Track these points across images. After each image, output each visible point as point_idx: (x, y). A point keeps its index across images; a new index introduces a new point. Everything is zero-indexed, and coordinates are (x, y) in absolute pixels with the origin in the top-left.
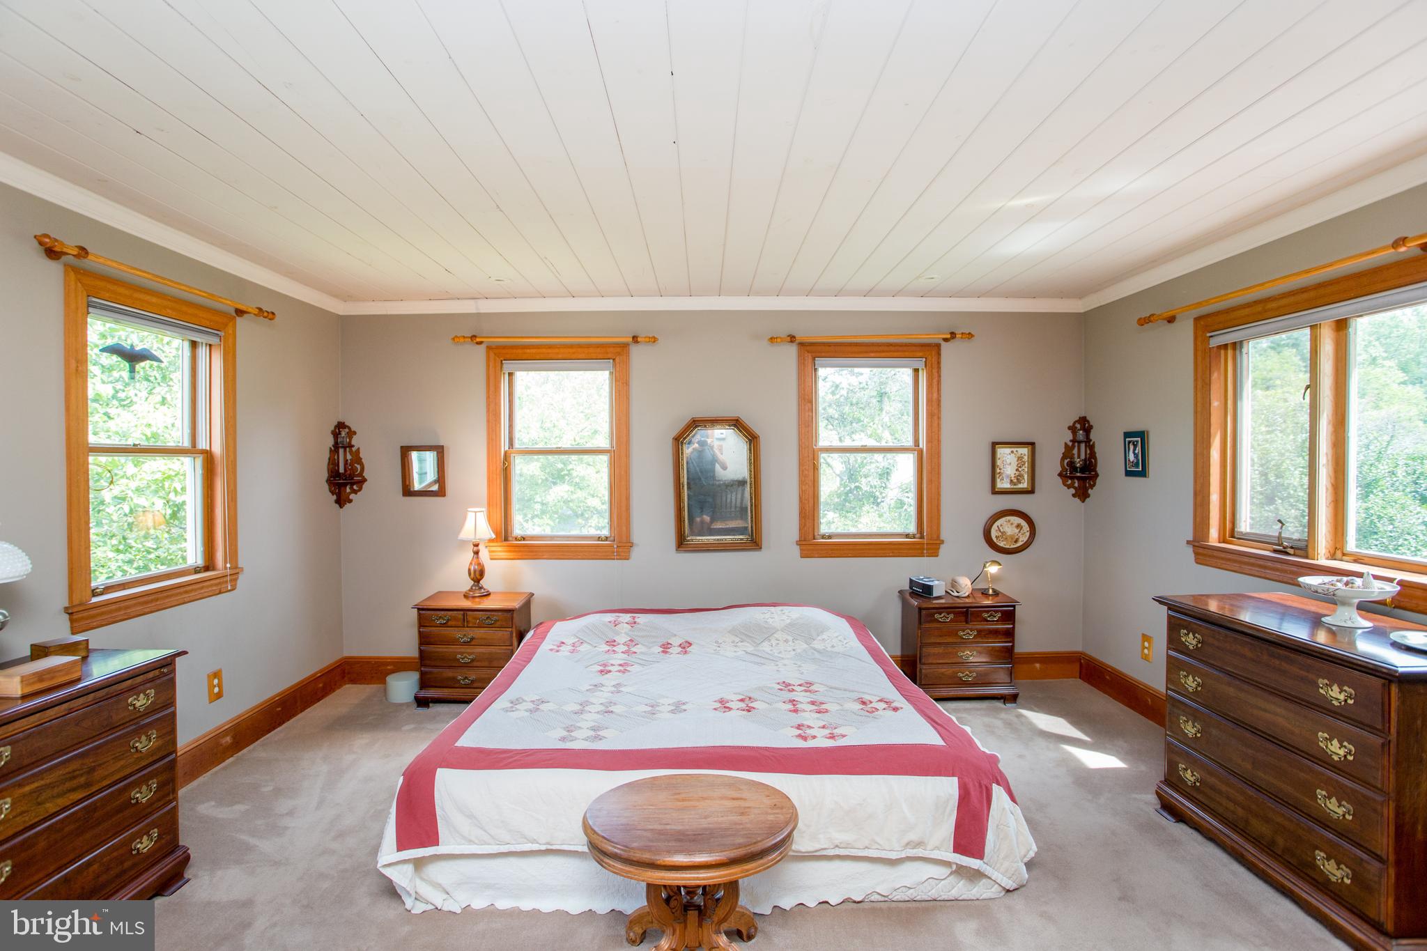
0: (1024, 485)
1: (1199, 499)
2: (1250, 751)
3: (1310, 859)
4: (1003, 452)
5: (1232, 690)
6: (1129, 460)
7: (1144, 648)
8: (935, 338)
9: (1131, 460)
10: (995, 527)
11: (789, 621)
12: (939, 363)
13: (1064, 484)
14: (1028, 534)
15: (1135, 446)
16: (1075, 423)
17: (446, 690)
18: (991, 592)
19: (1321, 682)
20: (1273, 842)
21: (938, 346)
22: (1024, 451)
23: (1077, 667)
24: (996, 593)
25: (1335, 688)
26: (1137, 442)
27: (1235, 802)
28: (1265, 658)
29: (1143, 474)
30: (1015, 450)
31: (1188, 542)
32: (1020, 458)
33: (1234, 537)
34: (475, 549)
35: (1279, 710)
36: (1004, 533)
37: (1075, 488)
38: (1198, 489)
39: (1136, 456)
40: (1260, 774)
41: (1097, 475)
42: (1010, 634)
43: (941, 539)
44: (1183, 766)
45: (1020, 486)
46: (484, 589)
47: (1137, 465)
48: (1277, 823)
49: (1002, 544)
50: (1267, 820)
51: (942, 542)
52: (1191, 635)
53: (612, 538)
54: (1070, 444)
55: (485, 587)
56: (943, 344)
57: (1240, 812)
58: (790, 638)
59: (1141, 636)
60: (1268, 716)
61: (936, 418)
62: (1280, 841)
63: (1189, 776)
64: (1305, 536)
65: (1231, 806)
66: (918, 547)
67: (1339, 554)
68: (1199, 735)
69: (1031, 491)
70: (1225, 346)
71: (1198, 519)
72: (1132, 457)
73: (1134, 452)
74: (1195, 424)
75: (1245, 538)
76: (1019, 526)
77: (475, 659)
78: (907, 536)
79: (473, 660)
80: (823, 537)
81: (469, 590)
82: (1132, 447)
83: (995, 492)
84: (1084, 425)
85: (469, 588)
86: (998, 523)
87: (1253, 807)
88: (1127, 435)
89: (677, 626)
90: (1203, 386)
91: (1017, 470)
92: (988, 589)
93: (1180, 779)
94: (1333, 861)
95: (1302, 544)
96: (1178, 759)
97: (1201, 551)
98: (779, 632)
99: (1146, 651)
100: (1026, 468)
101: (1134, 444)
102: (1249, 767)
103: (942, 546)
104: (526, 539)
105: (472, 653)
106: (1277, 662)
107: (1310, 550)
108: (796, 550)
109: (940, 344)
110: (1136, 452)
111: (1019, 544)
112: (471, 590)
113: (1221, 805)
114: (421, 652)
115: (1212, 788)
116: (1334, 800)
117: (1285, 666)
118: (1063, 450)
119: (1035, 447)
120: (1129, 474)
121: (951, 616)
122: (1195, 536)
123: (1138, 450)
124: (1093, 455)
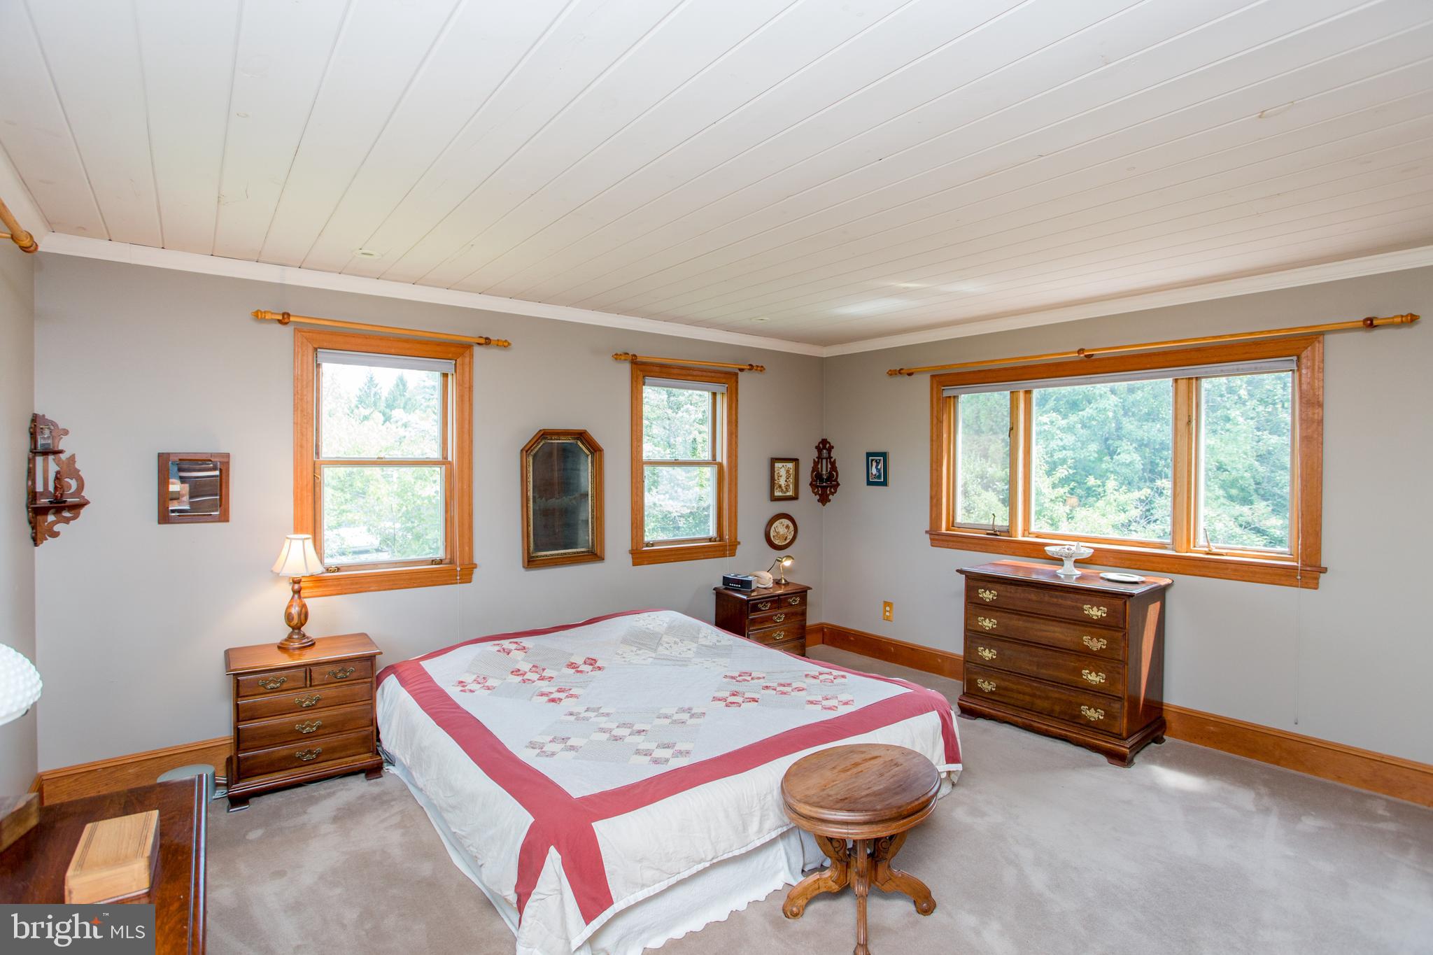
0: (790, 493)
1: (935, 501)
2: (1035, 659)
3: (1077, 713)
4: (778, 465)
5: (1021, 622)
6: (872, 473)
7: (886, 611)
8: (733, 368)
9: (874, 474)
10: (773, 529)
11: (665, 625)
12: (737, 389)
13: (813, 492)
14: (793, 533)
15: (878, 463)
16: (819, 444)
17: (277, 775)
18: (783, 581)
19: (1086, 607)
20: (1053, 711)
21: (736, 375)
22: (790, 465)
23: (820, 636)
24: (787, 584)
25: (1095, 609)
26: (880, 460)
27: (1024, 694)
28: (1047, 598)
29: (885, 483)
30: (784, 464)
31: (927, 532)
32: (788, 471)
33: (954, 527)
34: (296, 586)
35: (1056, 629)
36: (778, 533)
37: (819, 494)
38: (934, 493)
39: (878, 470)
40: (1043, 671)
41: (838, 485)
42: (804, 614)
43: (738, 540)
44: (981, 680)
45: (788, 494)
46: (308, 638)
47: (879, 477)
48: (1056, 698)
49: (777, 542)
50: (1047, 698)
51: (739, 543)
52: (988, 592)
53: (447, 561)
54: (817, 460)
55: (308, 634)
56: (740, 373)
57: (1027, 698)
58: (678, 640)
59: (882, 603)
60: (1045, 634)
61: (734, 436)
62: (1057, 708)
63: (987, 686)
64: (1006, 523)
65: (1021, 697)
66: (721, 548)
67: (1026, 533)
68: (994, 657)
69: (795, 498)
70: (950, 397)
71: (933, 516)
72: (874, 471)
73: (876, 467)
74: (932, 449)
75: (961, 527)
76: (787, 527)
77: (322, 725)
78: (710, 540)
79: (319, 728)
80: (648, 545)
81: (286, 640)
82: (874, 464)
83: (774, 499)
84: (824, 446)
85: (285, 636)
86: (774, 525)
87: (1038, 693)
88: (869, 455)
89: (574, 644)
90: (937, 423)
91: (786, 481)
92: (781, 579)
93: (981, 690)
94: (1093, 709)
95: (1005, 529)
96: (975, 677)
97: (937, 537)
98: (665, 636)
99: (887, 614)
100: (791, 480)
101: (876, 461)
102: (1035, 669)
103: (738, 546)
104: (341, 569)
105: (317, 719)
106: (1055, 600)
107: (1013, 532)
108: (629, 559)
109: (738, 373)
110: (879, 467)
111: (788, 541)
112: (290, 638)
113: (1013, 698)
114: (238, 731)
115: (1006, 689)
116: (1093, 674)
117: (1061, 601)
118: (812, 465)
119: (798, 463)
120: (869, 483)
121: (769, 605)
122: (931, 527)
123: (881, 466)
124: (834, 468)
